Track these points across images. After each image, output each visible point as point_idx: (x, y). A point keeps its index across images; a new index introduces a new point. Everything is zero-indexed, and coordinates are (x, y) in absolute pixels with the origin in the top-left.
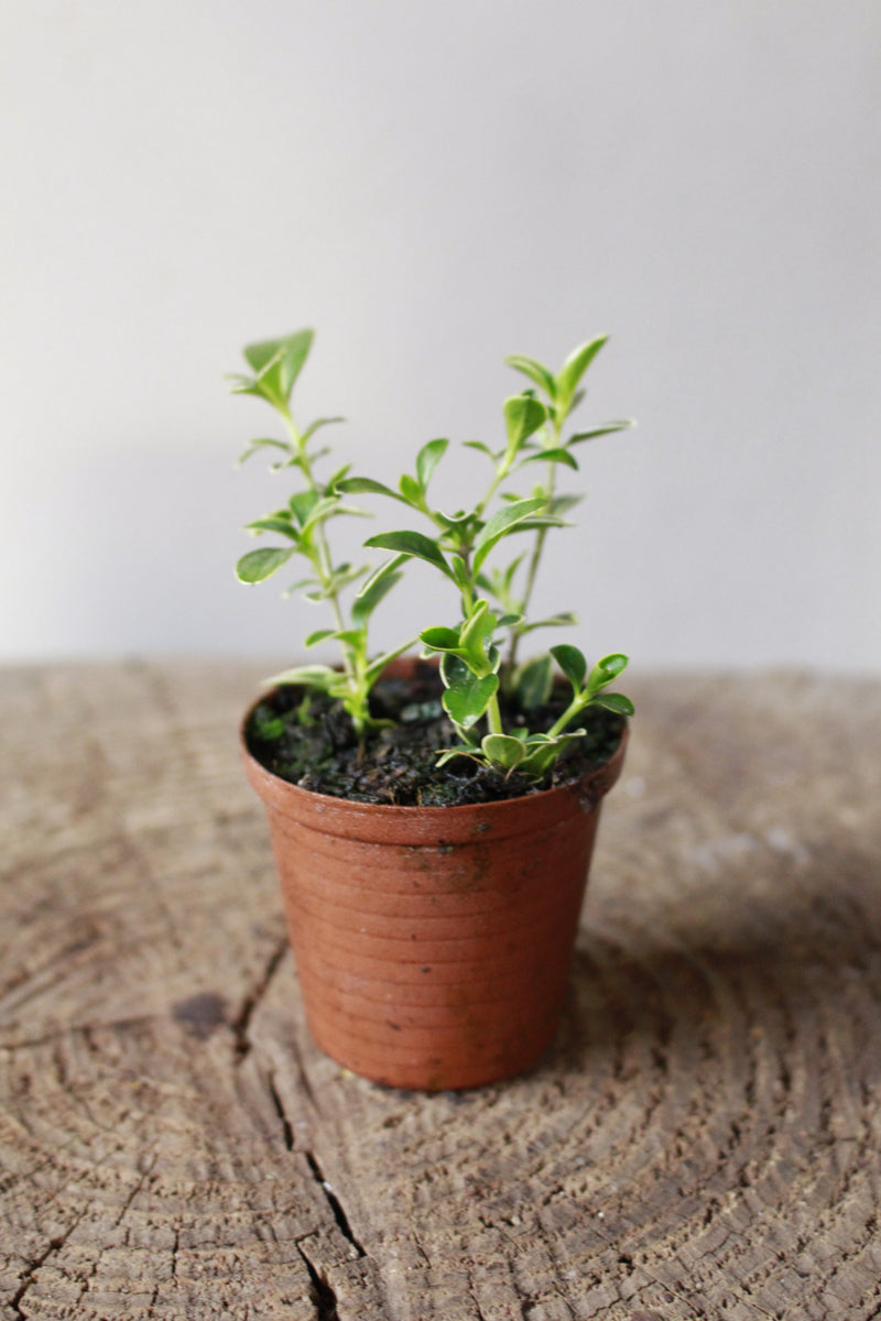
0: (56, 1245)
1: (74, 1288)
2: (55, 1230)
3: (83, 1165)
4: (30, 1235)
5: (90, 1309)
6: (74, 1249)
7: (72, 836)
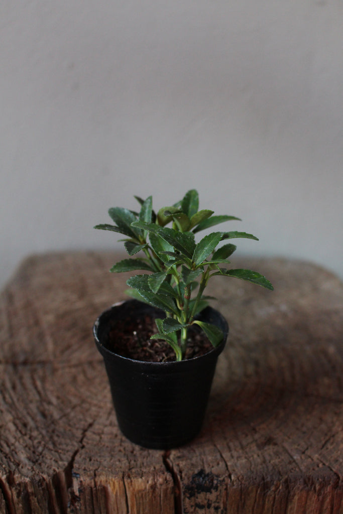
0: (91, 425)
1: (98, 438)
2: (90, 421)
3: (95, 402)
4: (83, 423)
5: (103, 443)
6: (96, 427)
7: (80, 304)
